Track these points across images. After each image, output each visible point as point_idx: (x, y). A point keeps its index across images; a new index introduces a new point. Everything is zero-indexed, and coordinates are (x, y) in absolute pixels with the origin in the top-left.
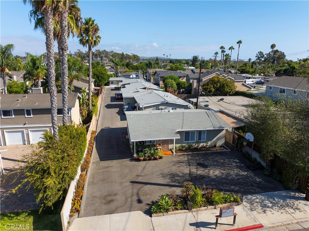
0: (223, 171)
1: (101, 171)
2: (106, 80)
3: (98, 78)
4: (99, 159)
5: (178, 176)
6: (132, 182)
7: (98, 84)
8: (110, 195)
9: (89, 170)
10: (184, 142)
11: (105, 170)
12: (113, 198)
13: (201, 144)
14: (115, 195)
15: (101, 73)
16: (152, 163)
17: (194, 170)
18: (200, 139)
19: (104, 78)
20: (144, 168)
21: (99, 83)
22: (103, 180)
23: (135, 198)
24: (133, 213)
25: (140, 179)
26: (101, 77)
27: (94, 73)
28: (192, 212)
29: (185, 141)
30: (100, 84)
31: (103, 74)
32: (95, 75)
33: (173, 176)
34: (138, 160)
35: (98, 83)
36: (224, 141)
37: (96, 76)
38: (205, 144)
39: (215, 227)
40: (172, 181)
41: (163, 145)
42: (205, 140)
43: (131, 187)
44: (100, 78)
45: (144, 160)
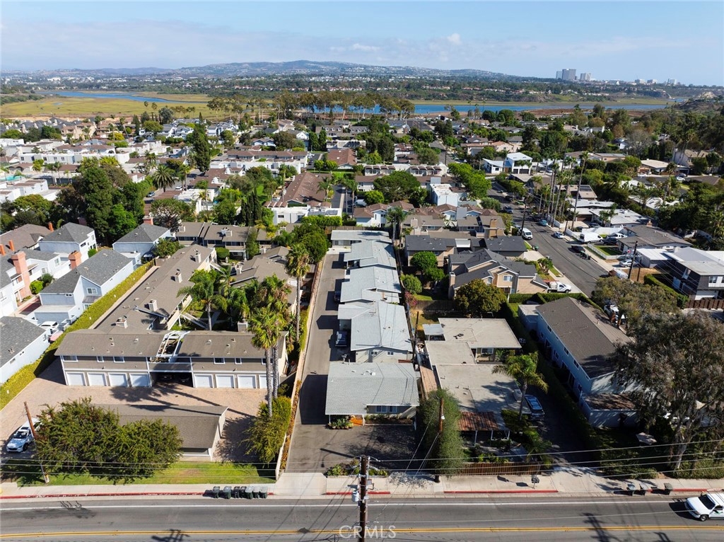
0: (393, 448)
1: (301, 436)
4: (300, 422)
5: (357, 448)
6: (321, 449)
8: (305, 459)
9: (293, 434)
11: (304, 435)
12: (307, 461)
14: (309, 459)
16: (342, 431)
17: (371, 444)
20: (334, 437)
22: (302, 445)
23: (321, 463)
24: (317, 474)
25: (328, 448)
33: (353, 447)
34: (331, 428)
40: (351, 453)
43: (319, 454)
45: (336, 428)
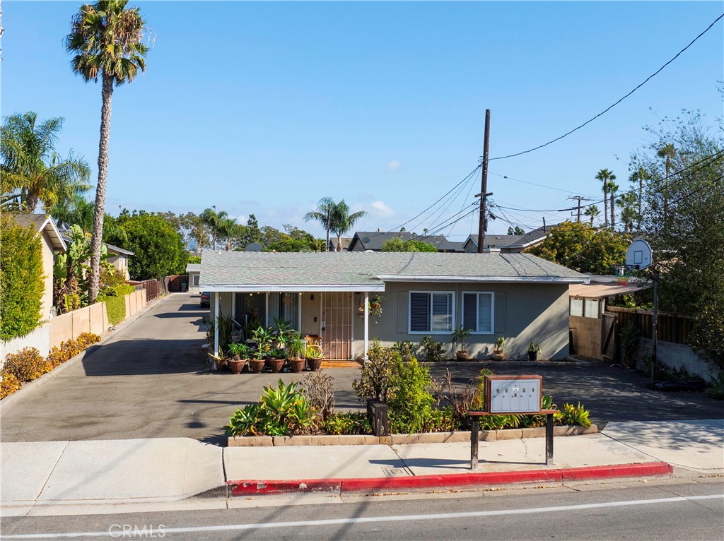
1: (81, 387)
2: (172, 259)
3: (145, 247)
4: (83, 374)
6: (184, 401)
7: (142, 272)
8: (88, 416)
10: (410, 333)
11: (94, 386)
12: (98, 420)
13: (479, 348)
15: (157, 232)
18: (470, 322)
19: (165, 252)
21: (148, 266)
22: (79, 398)
23: (182, 421)
25: (215, 398)
26: (157, 246)
27: (132, 234)
28: (391, 444)
29: (412, 330)
30: (151, 270)
31: (163, 236)
32: (136, 238)
35: (142, 268)
36: (567, 342)
37: (137, 241)
38: (491, 348)
39: (470, 467)
41: (328, 340)
42: (492, 332)
43: (174, 407)
44: (152, 249)
45: (249, 371)
